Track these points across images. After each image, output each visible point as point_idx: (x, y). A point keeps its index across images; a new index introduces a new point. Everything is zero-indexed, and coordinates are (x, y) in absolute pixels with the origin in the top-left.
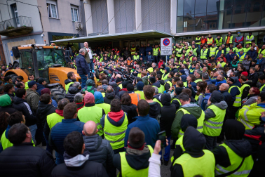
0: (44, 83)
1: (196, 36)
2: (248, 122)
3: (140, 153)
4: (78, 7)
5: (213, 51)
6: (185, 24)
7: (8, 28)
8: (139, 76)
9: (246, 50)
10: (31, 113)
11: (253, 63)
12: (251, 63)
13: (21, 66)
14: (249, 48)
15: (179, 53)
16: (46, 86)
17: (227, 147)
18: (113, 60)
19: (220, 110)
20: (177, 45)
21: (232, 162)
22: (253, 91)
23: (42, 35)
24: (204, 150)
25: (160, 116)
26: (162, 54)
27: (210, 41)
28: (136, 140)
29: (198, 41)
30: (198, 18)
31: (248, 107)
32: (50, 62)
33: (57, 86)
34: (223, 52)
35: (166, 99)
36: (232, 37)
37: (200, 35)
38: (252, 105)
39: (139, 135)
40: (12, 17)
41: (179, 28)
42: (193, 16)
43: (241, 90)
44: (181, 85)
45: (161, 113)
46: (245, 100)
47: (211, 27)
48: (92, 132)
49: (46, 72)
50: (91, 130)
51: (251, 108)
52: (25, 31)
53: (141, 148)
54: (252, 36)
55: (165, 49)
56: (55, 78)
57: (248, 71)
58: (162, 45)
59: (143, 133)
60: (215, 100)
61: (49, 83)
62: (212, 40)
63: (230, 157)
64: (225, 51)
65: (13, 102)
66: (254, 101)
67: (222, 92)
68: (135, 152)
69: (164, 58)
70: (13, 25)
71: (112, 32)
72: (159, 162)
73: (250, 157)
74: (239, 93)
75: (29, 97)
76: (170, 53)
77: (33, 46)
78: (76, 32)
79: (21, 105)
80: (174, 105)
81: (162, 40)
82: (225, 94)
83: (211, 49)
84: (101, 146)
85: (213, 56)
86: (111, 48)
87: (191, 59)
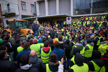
0: (18, 35)
1: (81, 17)
2: (103, 51)
3: (55, 64)
4: (34, 5)
5: (88, 23)
6: (77, 12)
7: (6, 13)
8: (57, 32)
9: (102, 22)
10: (11, 47)
11: (105, 28)
12: (104, 28)
13: (9, 28)
14: (103, 22)
15: (74, 24)
16: (18, 36)
17: (93, 62)
18: (47, 26)
19: (91, 46)
20: (73, 20)
21: (96, 69)
22: (105, 39)
23: (19, 16)
24: (83, 63)
25: (65, 49)
26: (67, 23)
27: (87, 19)
28: (53, 58)
29: (82, 19)
30: (82, 10)
31: (103, 45)
32: (21, 26)
33: (24, 36)
34: (92, 23)
35: (68, 42)
36: (96, 17)
37: (83, 16)
38: (104, 44)
39: (55, 56)
40: (7, 9)
41: (74, 14)
42: (80, 9)
43: (100, 38)
44: (75, 36)
45: (65, 47)
46: (102, 42)
47: (87, 13)
48: (34, 55)
49: (19, 30)
50: (34, 54)
51: (104, 46)
52: (12, 15)
53: (55, 62)
54: (104, 17)
55: (68, 22)
56: (23, 33)
57: (103, 31)
58: (67, 20)
59: (56, 55)
60: (89, 42)
61: (21, 35)
62: (88, 18)
63: (95, 67)
64: (93, 23)
65: (4, 42)
66: (105, 43)
67: (92, 39)
68: (53, 64)
69: (68, 25)
70: (8, 12)
71: (47, 15)
72: (63, 68)
73: (104, 67)
74: (99, 40)
75: (11, 40)
76: (70, 23)
77: (14, 20)
78: (33, 15)
79: (7, 43)
80: (71, 44)
81: (67, 18)
82: (93, 40)
83: (87, 22)
84: (38, 61)
85: (88, 25)
86: (47, 21)
87: (79, 26)
